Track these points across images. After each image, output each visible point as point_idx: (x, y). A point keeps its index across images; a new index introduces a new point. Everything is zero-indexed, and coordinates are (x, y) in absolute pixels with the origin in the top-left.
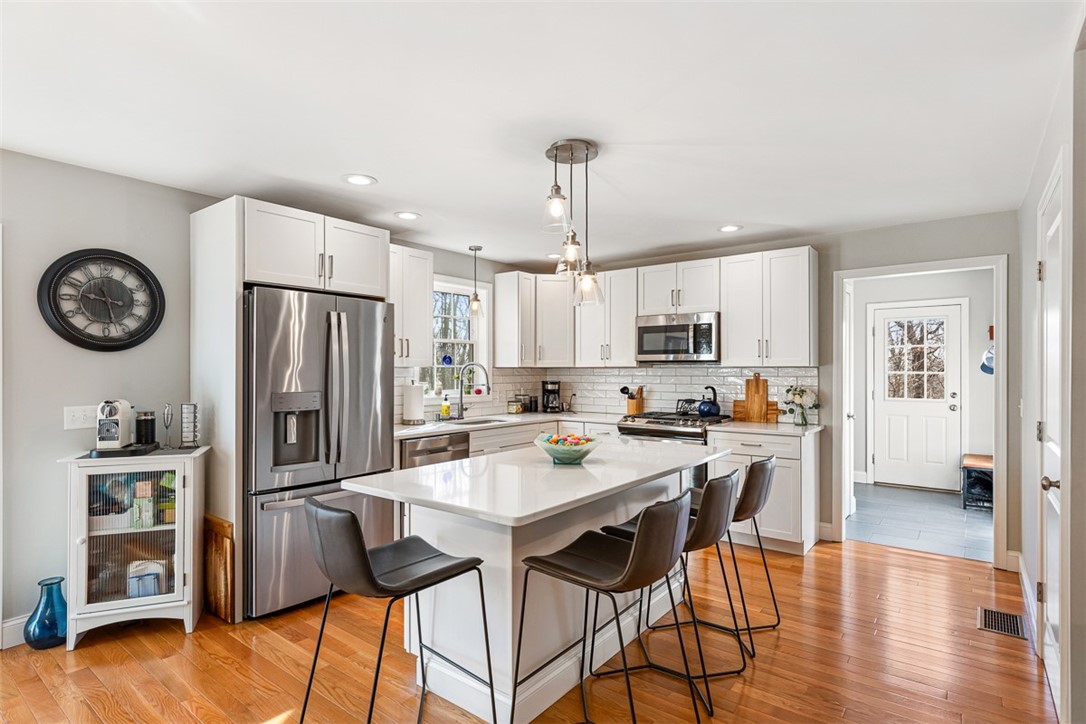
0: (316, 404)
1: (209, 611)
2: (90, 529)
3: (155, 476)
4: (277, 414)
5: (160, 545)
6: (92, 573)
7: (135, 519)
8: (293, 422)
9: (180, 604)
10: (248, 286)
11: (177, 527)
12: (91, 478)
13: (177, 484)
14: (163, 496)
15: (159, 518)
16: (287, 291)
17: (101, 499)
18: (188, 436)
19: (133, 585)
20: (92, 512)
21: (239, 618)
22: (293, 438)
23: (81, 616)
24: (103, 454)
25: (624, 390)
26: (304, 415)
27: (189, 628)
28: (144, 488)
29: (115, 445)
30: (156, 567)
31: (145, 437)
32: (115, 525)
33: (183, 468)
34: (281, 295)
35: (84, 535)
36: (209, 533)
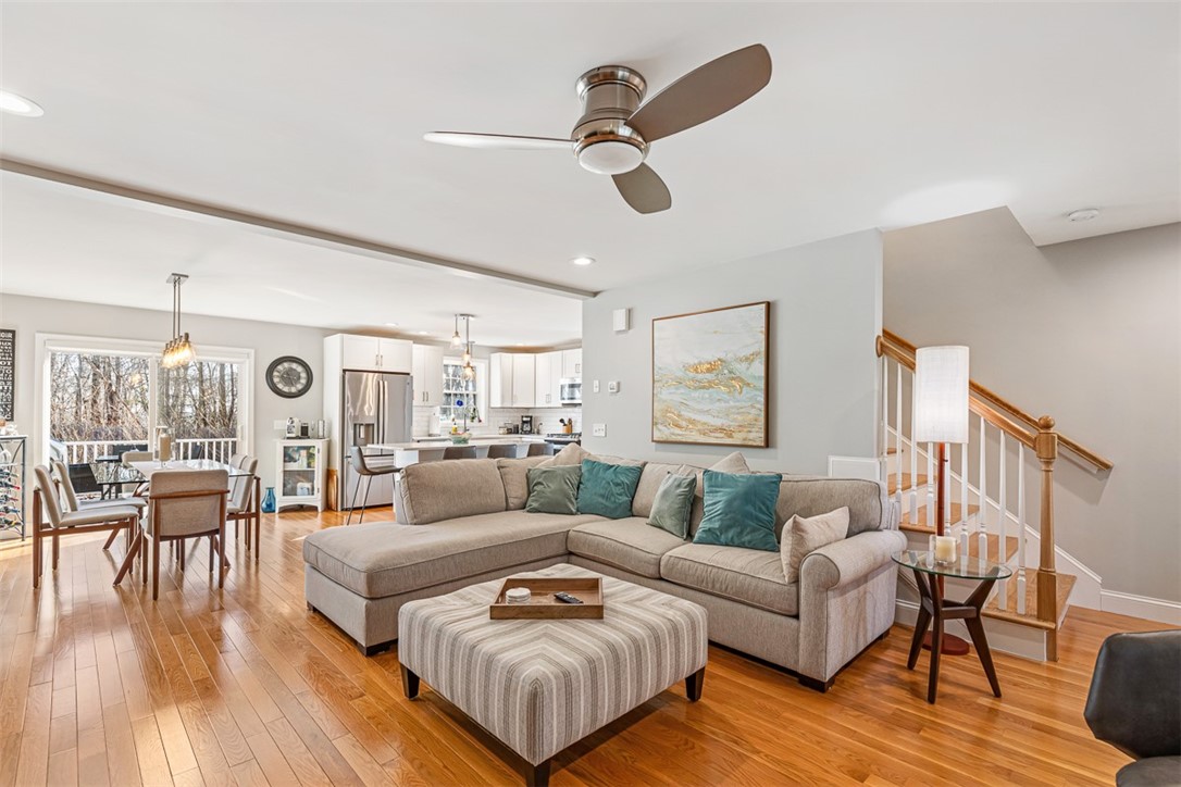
0: (374, 421)
1: (328, 507)
2: (284, 467)
3: (307, 448)
4: (355, 425)
5: (308, 475)
6: (284, 486)
7: (300, 464)
8: (362, 429)
9: (317, 500)
10: (344, 371)
11: (316, 469)
12: (285, 447)
13: (316, 452)
14: (311, 456)
15: (309, 465)
16: (365, 374)
17: (288, 457)
18: (321, 434)
19: (299, 491)
20: (285, 461)
21: (339, 509)
22: (362, 435)
23: (281, 501)
24: (288, 438)
25: (562, 421)
26: (368, 425)
27: (320, 510)
28: (304, 453)
29: (293, 435)
30: (308, 485)
31: (304, 432)
32: (292, 466)
33: (319, 445)
34: (361, 377)
35: (282, 469)
36: (329, 474)
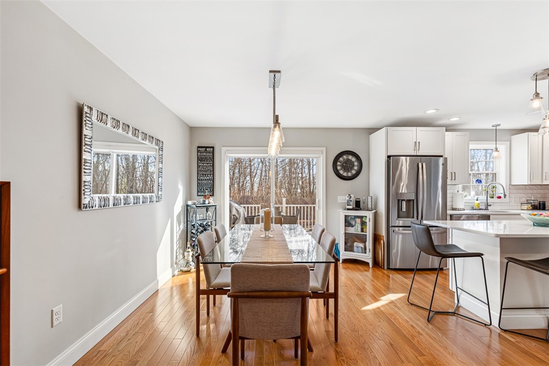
0: (413, 197)
1: (376, 263)
2: (345, 230)
3: (361, 217)
4: (398, 200)
5: (363, 239)
6: (346, 244)
7: (355, 230)
8: (404, 203)
9: (368, 257)
10: (389, 157)
11: (367, 234)
12: (346, 216)
13: (367, 221)
14: (363, 224)
15: (362, 230)
16: (401, 157)
17: (348, 223)
18: (370, 206)
19: (355, 249)
20: (345, 226)
21: (386, 268)
22: (404, 209)
23: (344, 255)
24: (348, 209)
26: (408, 201)
27: (371, 266)
28: (358, 220)
29: (351, 207)
30: (361, 245)
31: (358, 205)
32: (351, 230)
33: (369, 215)
34: (399, 159)
35: (344, 232)
36: (376, 238)
